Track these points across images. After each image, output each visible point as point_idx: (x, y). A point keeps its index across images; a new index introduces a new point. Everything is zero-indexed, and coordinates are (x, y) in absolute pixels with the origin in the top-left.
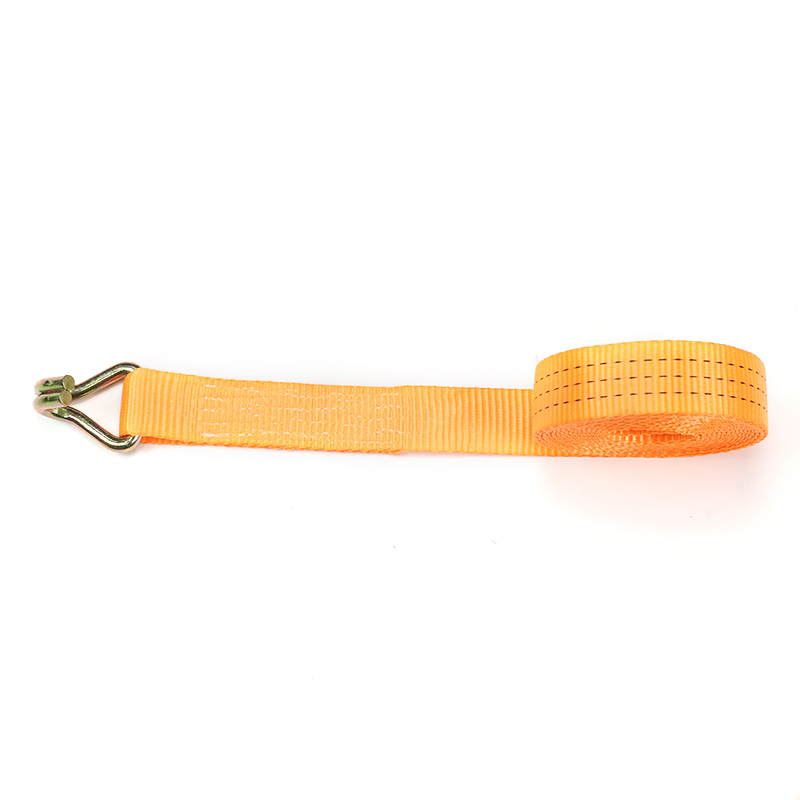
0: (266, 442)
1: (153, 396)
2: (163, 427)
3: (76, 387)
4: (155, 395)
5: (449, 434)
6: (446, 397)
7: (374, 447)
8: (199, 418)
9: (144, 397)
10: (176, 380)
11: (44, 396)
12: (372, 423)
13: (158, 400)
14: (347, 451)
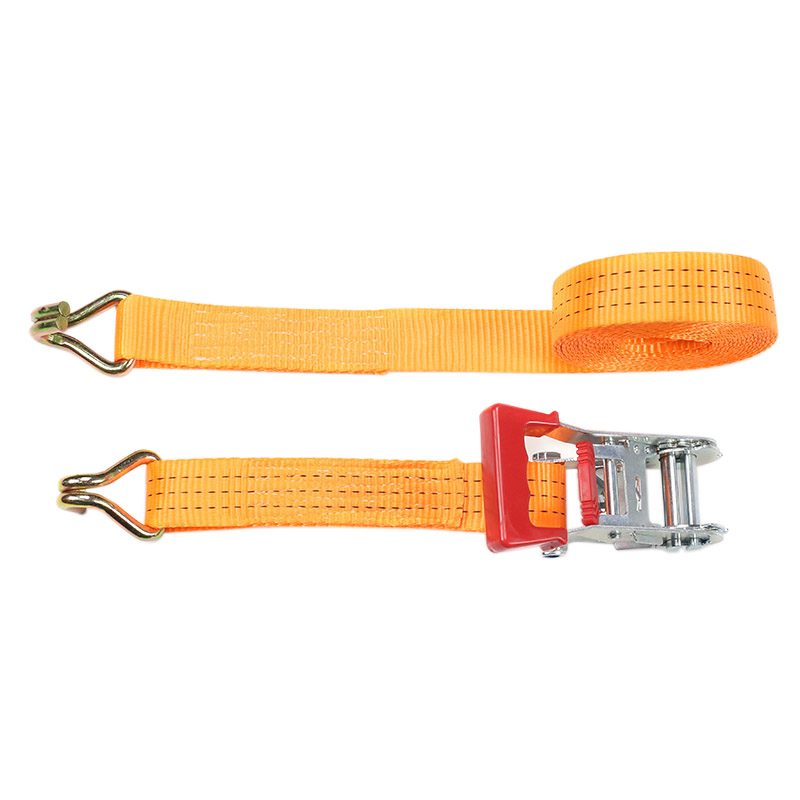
0: (256, 365)
1: (146, 321)
2: (157, 352)
3: (71, 315)
4: (148, 320)
5: (433, 355)
6: (429, 319)
7: (361, 368)
8: (191, 342)
9: (138, 322)
10: (168, 306)
11: (40, 322)
12: (359, 345)
13: (151, 325)
14: (335, 372)
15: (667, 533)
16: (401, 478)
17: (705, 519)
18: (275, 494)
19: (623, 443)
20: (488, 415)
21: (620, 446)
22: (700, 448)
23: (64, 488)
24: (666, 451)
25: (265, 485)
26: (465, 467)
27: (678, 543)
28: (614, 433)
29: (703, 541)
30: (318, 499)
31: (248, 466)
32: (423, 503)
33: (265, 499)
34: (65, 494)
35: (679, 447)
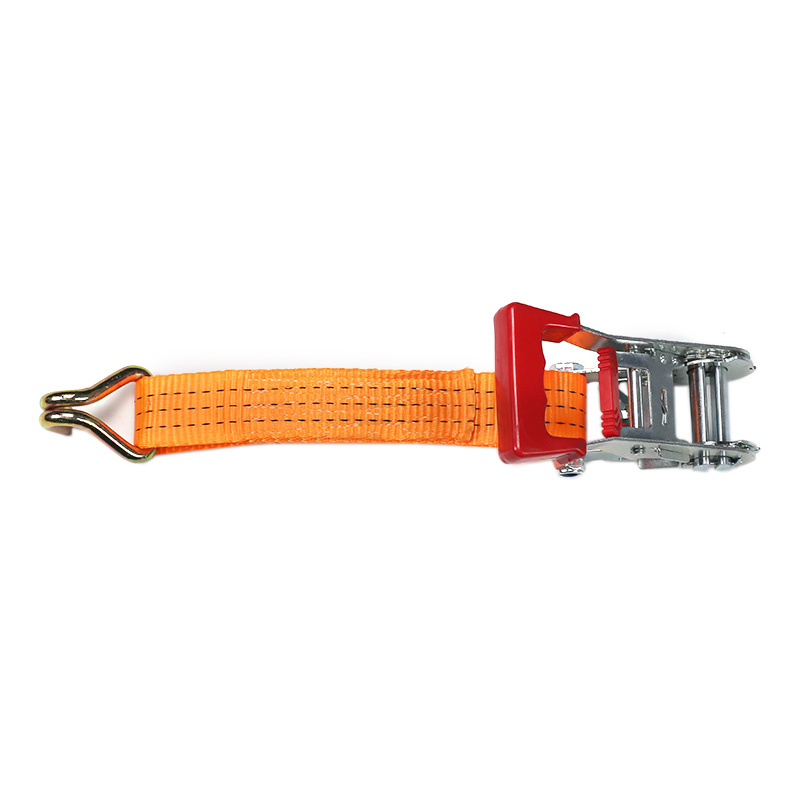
15: (694, 450)
16: (408, 389)
17: (735, 436)
18: (273, 407)
19: (648, 352)
20: (502, 317)
21: (645, 354)
22: (731, 359)
23: (47, 405)
24: (695, 362)
25: (262, 398)
26: (476, 377)
27: (706, 462)
28: (639, 339)
29: (733, 460)
30: (318, 412)
31: (244, 379)
32: (432, 415)
33: (262, 413)
34: (48, 412)
35: (708, 357)
